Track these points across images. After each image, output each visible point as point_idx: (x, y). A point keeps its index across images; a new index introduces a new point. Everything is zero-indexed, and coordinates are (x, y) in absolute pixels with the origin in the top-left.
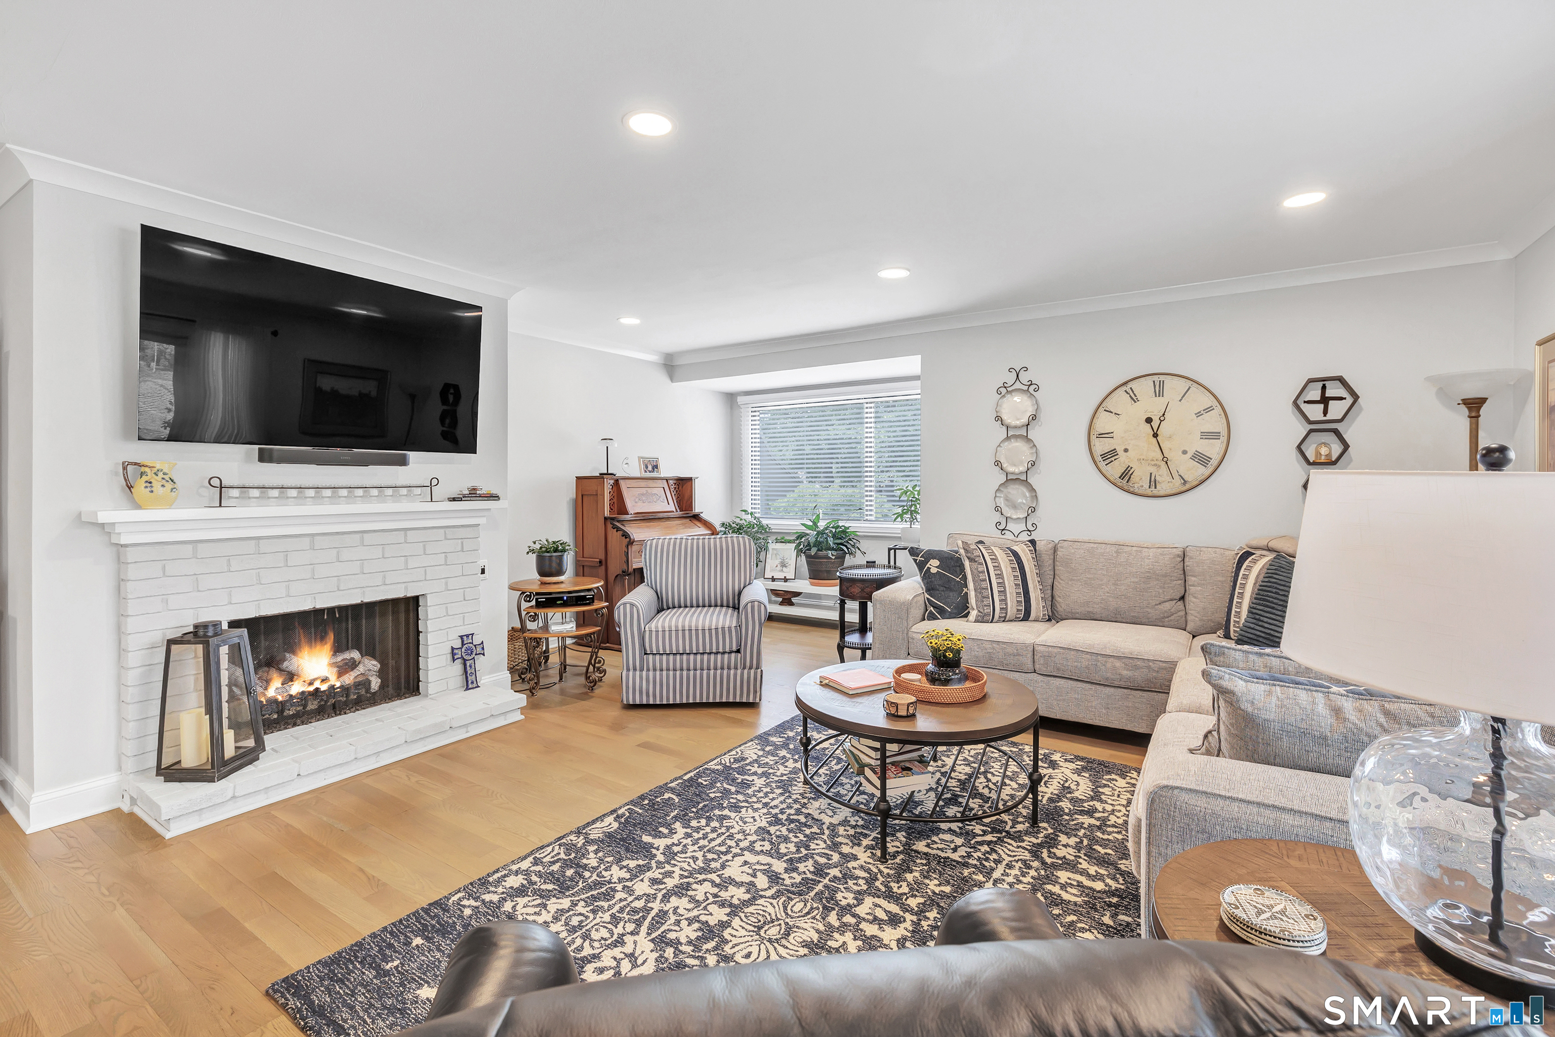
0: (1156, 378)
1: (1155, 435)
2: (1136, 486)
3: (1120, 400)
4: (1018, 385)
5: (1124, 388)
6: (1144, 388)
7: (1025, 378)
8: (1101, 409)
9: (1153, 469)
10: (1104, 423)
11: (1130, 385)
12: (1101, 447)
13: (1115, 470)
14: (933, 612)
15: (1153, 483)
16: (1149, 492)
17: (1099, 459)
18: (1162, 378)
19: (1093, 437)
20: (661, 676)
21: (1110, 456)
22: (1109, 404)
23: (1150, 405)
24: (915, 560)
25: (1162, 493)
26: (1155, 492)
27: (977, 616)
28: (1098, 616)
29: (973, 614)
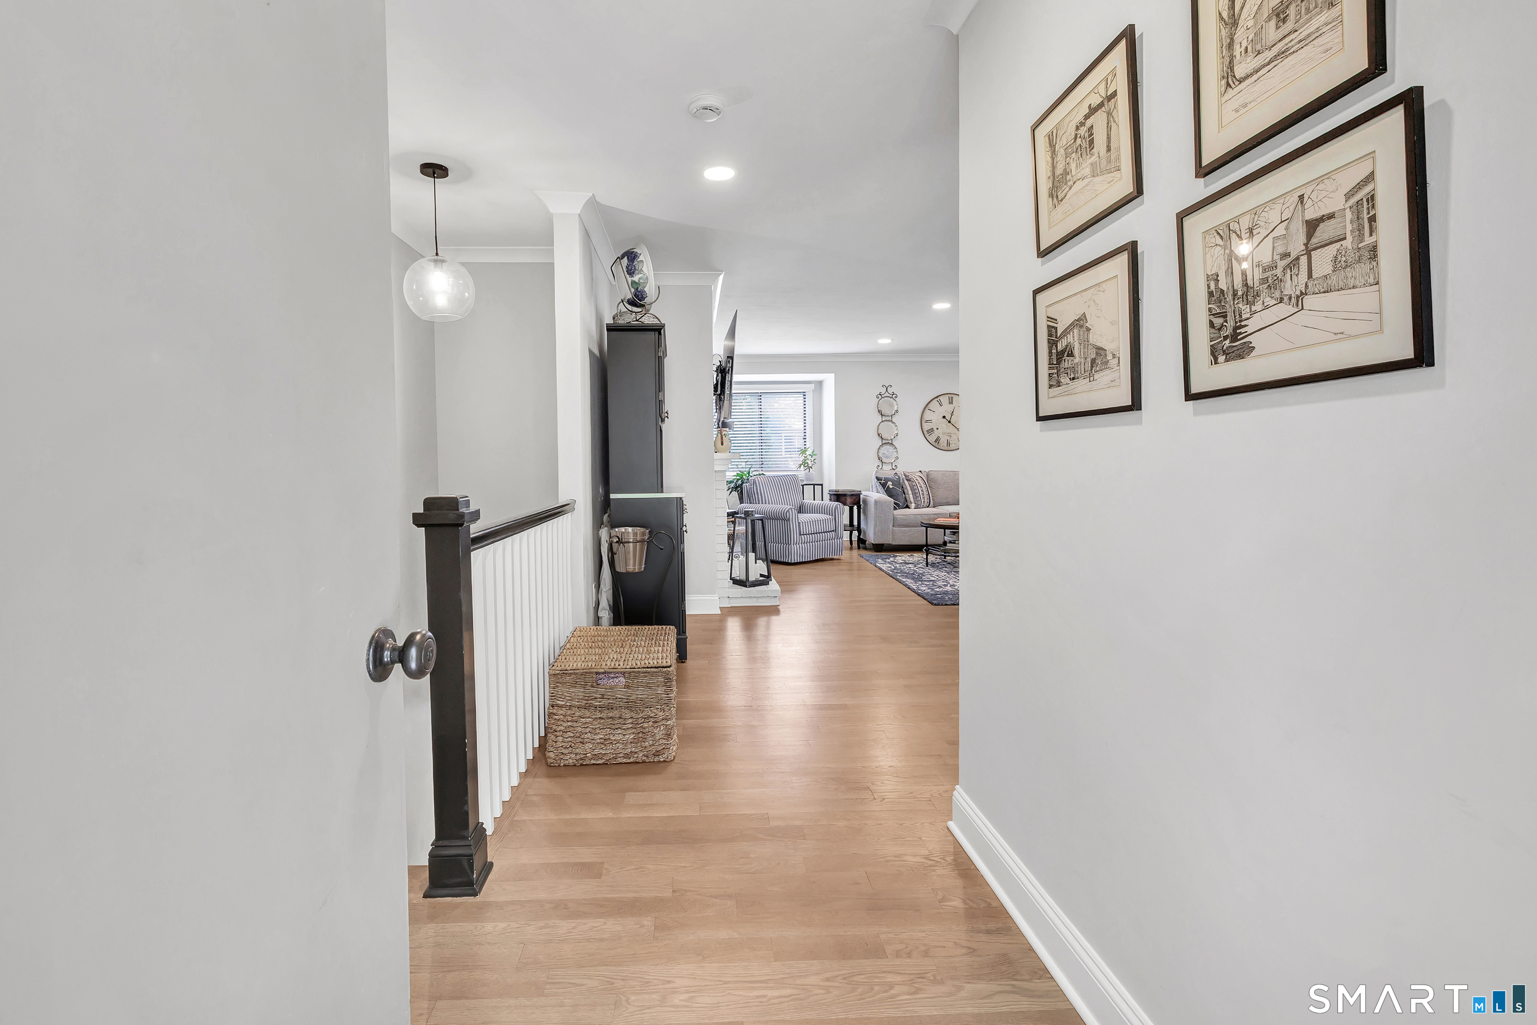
0: (949, 395)
1: (949, 422)
2: (941, 445)
3: (934, 405)
4: (887, 394)
5: (937, 399)
6: (944, 400)
7: (890, 390)
8: (927, 409)
9: (948, 438)
10: (928, 415)
11: (939, 398)
12: (926, 427)
13: (932, 438)
14: (897, 506)
15: (948, 444)
16: (946, 449)
17: (926, 433)
18: (952, 396)
19: (923, 422)
20: (807, 545)
21: (931, 431)
22: (931, 406)
23: (946, 409)
24: (880, 483)
25: (952, 449)
26: (949, 449)
27: (915, 506)
28: (951, 503)
29: (913, 505)
